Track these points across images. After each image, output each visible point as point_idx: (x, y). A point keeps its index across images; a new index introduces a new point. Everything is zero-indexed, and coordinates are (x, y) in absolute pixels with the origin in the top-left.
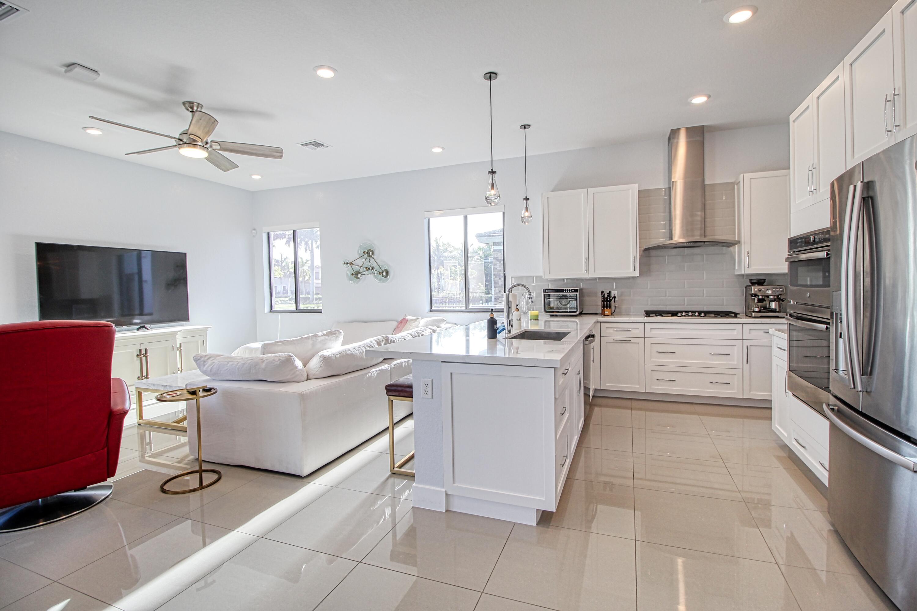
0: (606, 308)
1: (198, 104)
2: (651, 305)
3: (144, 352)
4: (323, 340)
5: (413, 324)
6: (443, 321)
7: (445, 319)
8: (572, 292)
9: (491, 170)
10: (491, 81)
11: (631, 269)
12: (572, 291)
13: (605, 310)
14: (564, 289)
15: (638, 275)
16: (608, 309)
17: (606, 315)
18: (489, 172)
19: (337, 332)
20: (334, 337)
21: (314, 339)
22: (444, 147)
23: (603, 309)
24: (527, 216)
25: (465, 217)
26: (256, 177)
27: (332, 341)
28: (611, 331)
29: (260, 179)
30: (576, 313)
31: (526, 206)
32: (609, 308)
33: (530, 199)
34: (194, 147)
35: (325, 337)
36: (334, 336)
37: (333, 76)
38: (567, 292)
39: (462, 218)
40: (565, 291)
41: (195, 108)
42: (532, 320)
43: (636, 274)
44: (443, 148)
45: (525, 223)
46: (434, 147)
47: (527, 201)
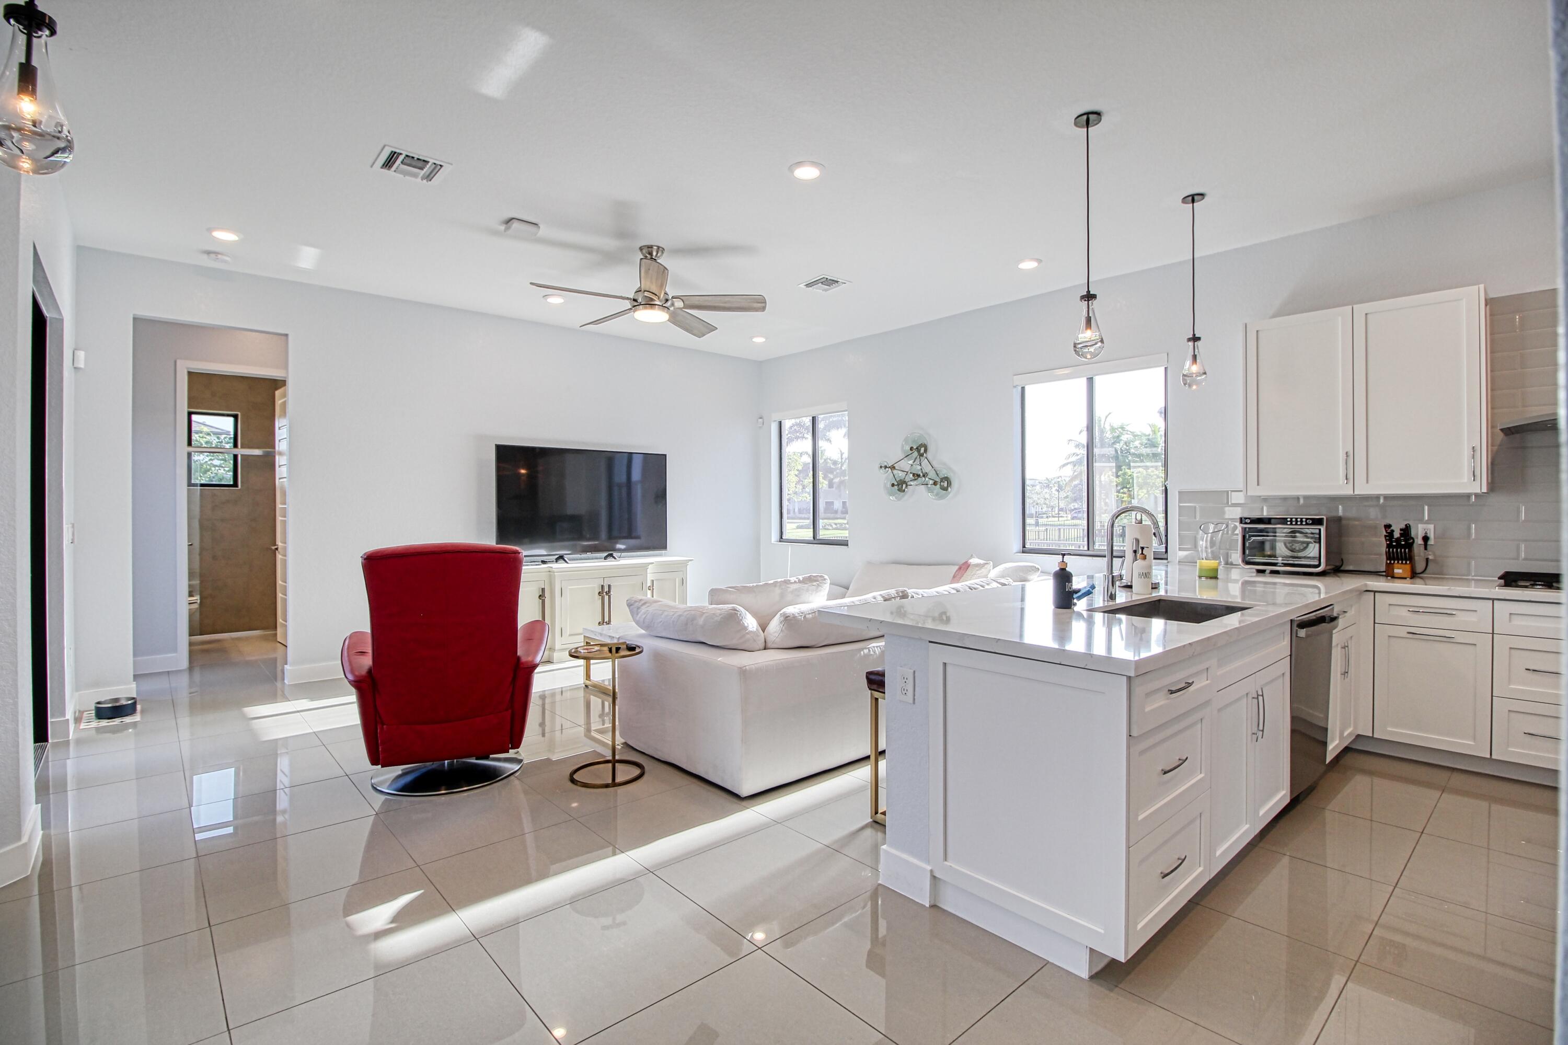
0: (1398, 562)
1: (659, 247)
2: (1525, 559)
3: (606, 589)
4: (796, 589)
5: (978, 572)
6: (1033, 570)
7: (1037, 566)
8: (1307, 524)
9: (1085, 293)
10: (1089, 129)
11: (1466, 477)
12: (1306, 521)
13: (1396, 565)
14: (1287, 518)
15: (1484, 490)
16: (1402, 563)
17: (1396, 576)
18: (1082, 298)
19: (820, 579)
20: (813, 585)
21: (783, 587)
22: (1040, 258)
23: (1390, 562)
24: (1194, 372)
25: (1090, 381)
26: (759, 340)
27: (810, 592)
28: (1403, 612)
29: (764, 342)
30: (1319, 568)
31: (1194, 353)
32: (1406, 563)
33: (1202, 339)
34: (652, 308)
35: (800, 584)
36: (815, 583)
37: (818, 175)
38: (1294, 523)
39: (1083, 382)
40: (1291, 521)
41: (654, 254)
42: (1203, 579)
43: (1480, 486)
44: (1039, 261)
45: (1190, 386)
46: (1022, 261)
47: (1196, 343)
